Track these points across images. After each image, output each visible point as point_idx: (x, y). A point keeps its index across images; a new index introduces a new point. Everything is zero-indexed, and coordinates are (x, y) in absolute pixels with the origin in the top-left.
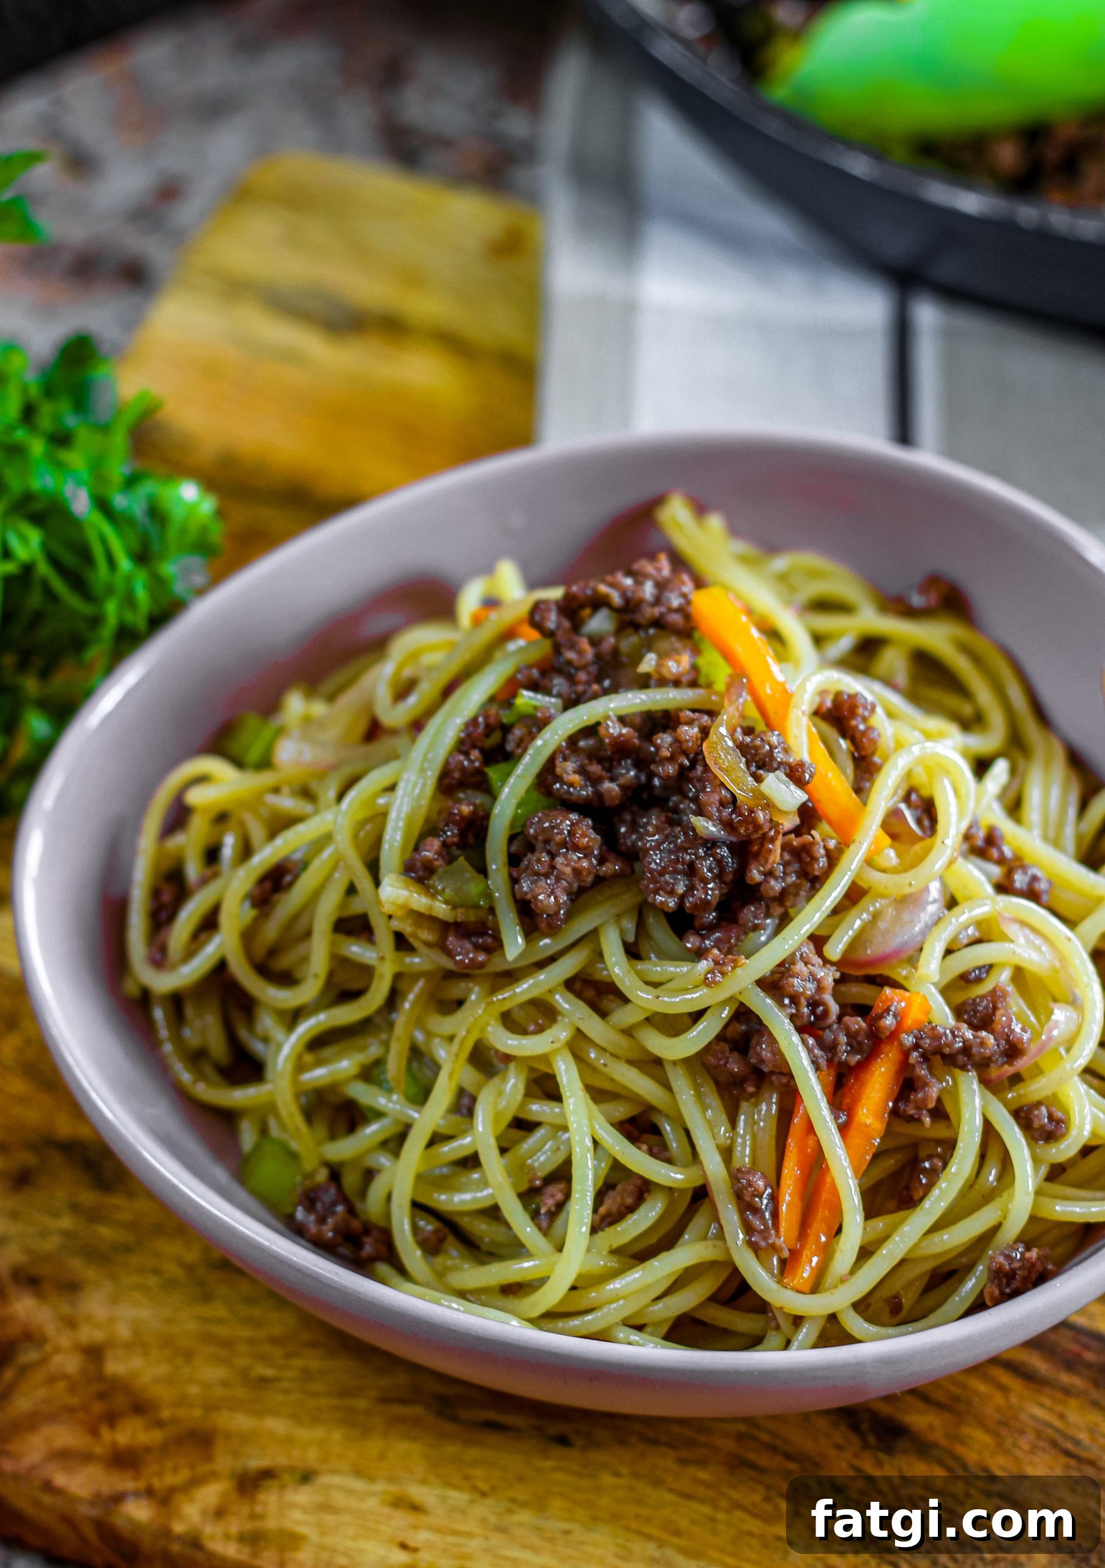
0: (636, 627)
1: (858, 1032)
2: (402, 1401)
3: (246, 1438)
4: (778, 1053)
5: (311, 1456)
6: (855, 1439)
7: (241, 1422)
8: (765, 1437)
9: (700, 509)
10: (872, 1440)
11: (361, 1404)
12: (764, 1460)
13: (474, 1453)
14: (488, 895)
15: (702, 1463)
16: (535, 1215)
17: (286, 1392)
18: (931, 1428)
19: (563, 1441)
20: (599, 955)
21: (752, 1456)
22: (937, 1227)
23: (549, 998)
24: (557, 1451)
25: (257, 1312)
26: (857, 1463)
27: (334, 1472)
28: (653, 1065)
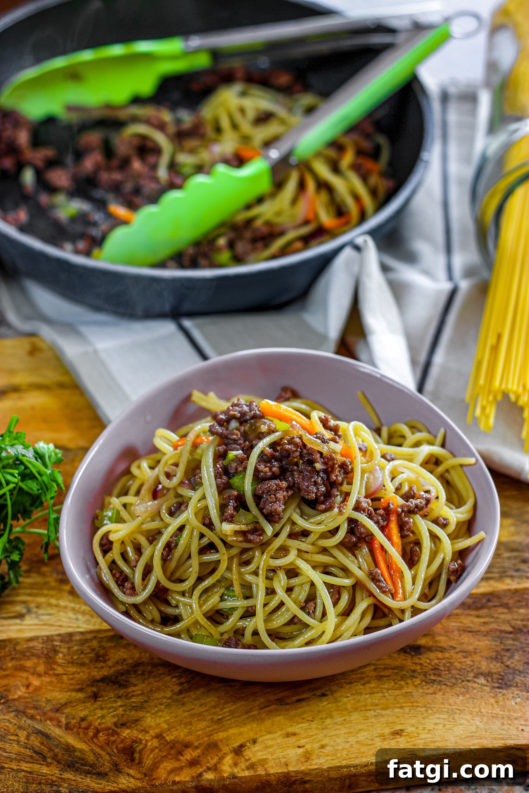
0: (246, 421)
1: (383, 514)
2: (267, 706)
3: (227, 739)
4: (367, 529)
5: (252, 735)
6: (408, 655)
7: (222, 735)
8: (382, 667)
9: (206, 393)
10: (413, 653)
11: (255, 713)
12: (386, 673)
13: (300, 711)
14: (255, 517)
15: (369, 682)
16: (309, 614)
17: (229, 720)
18: (427, 642)
19: (324, 695)
20: (294, 523)
21: (382, 674)
22: (428, 566)
23: (285, 544)
24: (324, 699)
25: (203, 701)
26: (413, 661)
27: (261, 736)
28: (325, 551)
